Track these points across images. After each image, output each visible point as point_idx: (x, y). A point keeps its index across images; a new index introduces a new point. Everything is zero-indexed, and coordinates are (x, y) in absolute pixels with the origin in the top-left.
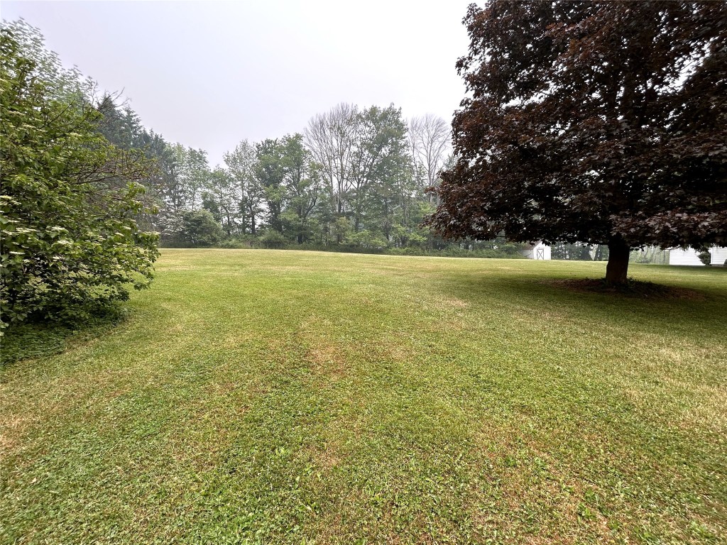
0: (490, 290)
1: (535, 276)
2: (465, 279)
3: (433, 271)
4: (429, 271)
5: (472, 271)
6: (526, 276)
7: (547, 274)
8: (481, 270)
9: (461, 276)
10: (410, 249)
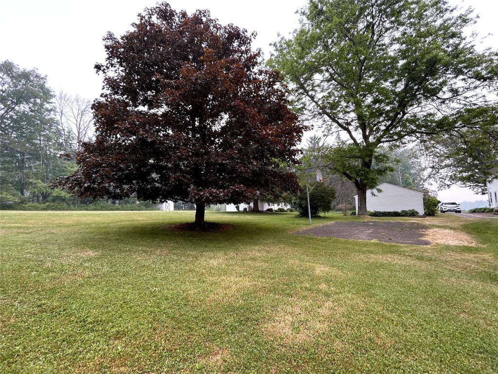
0: (122, 237)
1: (159, 223)
2: (104, 230)
3: (73, 225)
4: (69, 226)
5: (112, 223)
6: (152, 224)
7: (166, 221)
8: (120, 221)
9: (101, 228)
10: (52, 204)
